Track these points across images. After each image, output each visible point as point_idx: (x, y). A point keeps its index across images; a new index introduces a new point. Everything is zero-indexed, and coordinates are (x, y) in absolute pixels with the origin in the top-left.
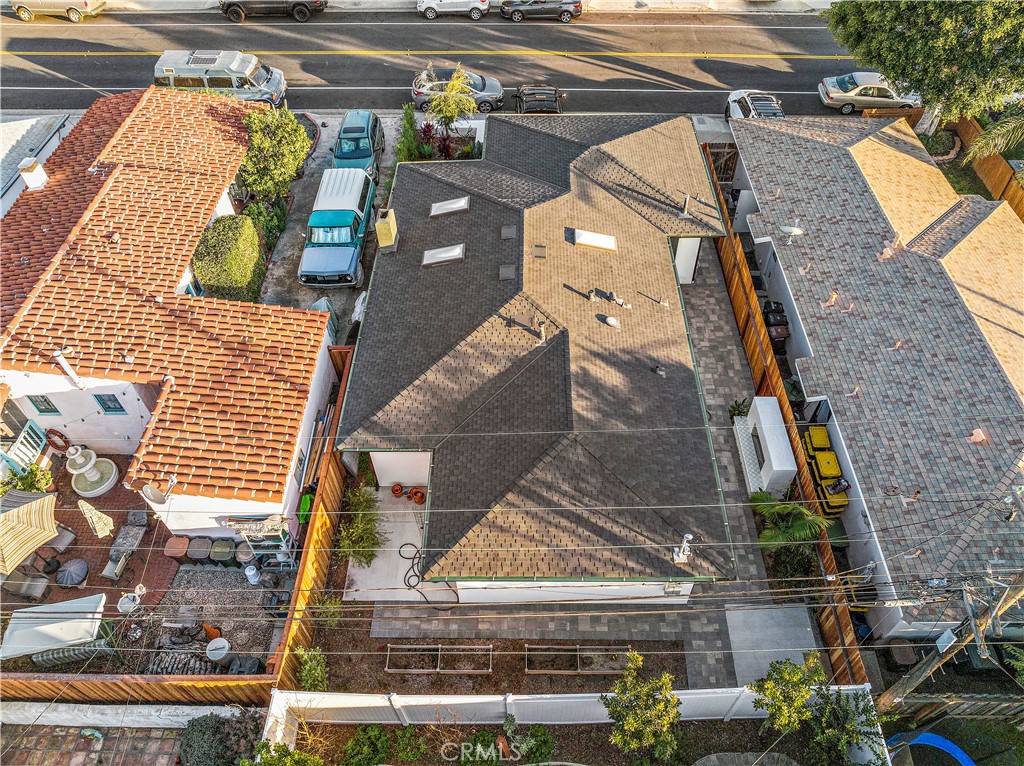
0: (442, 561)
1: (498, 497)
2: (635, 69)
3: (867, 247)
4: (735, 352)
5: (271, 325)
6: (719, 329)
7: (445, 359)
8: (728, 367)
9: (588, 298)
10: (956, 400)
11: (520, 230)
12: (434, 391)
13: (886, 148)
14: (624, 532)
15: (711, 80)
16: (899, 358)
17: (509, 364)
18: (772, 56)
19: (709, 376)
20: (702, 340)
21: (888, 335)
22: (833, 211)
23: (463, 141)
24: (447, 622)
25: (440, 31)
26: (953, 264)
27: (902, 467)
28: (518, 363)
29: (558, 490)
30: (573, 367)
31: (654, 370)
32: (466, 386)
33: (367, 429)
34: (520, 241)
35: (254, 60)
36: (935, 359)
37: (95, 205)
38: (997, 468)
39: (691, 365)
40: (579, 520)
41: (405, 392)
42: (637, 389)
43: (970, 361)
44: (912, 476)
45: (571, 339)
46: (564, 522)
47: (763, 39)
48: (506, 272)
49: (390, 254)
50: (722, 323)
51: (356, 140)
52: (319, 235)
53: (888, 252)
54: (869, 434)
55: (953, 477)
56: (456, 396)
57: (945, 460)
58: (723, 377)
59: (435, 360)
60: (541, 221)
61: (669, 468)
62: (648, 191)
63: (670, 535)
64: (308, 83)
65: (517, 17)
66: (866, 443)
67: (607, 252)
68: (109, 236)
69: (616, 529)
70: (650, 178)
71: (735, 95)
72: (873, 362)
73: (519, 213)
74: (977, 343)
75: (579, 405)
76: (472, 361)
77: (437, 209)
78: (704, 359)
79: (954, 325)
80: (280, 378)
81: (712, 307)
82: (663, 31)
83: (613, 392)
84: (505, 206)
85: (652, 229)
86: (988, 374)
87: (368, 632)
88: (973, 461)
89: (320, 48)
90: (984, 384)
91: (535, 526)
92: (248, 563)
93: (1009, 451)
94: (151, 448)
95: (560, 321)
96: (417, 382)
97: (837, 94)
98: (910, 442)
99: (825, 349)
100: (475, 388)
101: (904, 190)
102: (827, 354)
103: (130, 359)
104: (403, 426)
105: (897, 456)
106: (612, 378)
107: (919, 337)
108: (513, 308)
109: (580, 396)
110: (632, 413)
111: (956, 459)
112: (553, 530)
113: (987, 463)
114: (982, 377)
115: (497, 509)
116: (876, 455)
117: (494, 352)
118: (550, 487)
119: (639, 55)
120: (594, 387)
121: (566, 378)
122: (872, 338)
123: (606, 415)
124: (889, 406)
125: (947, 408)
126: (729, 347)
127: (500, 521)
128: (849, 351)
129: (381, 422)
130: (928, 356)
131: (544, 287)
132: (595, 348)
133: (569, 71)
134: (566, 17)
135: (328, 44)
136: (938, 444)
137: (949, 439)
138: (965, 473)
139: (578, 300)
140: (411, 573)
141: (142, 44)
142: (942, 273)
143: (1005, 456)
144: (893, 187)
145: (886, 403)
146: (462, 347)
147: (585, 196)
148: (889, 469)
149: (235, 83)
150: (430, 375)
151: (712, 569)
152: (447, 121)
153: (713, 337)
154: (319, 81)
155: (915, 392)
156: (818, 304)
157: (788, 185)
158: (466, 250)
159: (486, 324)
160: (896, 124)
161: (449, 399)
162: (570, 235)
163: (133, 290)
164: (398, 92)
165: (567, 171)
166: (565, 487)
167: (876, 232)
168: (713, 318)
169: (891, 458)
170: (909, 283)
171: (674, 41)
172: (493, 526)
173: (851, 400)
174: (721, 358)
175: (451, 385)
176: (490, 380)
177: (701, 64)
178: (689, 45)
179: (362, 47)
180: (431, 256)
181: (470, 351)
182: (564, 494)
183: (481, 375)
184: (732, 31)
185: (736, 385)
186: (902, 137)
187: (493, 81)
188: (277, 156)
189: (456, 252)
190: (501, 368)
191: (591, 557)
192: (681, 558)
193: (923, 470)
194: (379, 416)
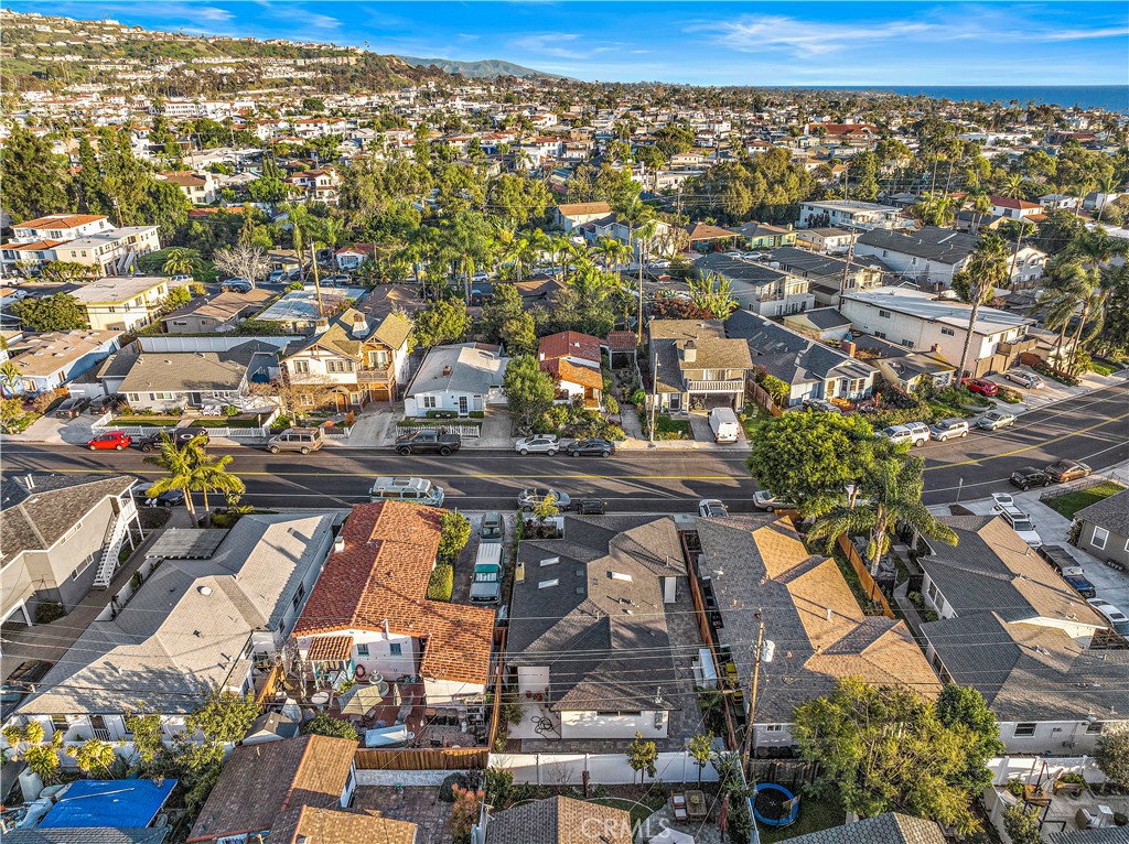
1: (580, 679)
2: (647, 487)
3: (753, 579)
5: (470, 615)
7: (554, 627)
9: (618, 602)
11: (585, 572)
12: (549, 640)
13: (773, 532)
15: (692, 493)
18: (728, 478)
22: (741, 563)
23: (549, 528)
24: (556, 746)
25: (530, 463)
26: (791, 587)
28: (587, 629)
29: (606, 676)
31: (649, 633)
32: (563, 638)
34: (586, 577)
35: (429, 483)
37: (378, 559)
39: (666, 631)
40: (615, 687)
41: (536, 641)
42: (641, 639)
45: (611, 619)
47: (724, 467)
48: (580, 591)
49: (521, 584)
51: (492, 529)
52: (480, 577)
53: (763, 582)
56: (559, 642)
59: (548, 628)
60: (595, 568)
62: (648, 554)
64: (455, 494)
65: (576, 454)
67: (629, 583)
68: (388, 574)
69: (631, 691)
70: (649, 548)
71: (704, 502)
73: (585, 564)
75: (614, 644)
76: (566, 628)
77: (543, 563)
80: (477, 636)
82: (664, 462)
83: (630, 639)
84: (578, 562)
85: (650, 572)
89: (459, 473)
92: (463, 720)
95: (606, 611)
96: (541, 637)
97: (762, 501)
100: (568, 639)
101: (778, 553)
103: (411, 626)
104: (536, 655)
106: (629, 634)
108: (584, 606)
109: (615, 640)
112: (604, 691)
115: (580, 683)
117: (575, 624)
118: (602, 675)
119: (651, 478)
120: (622, 638)
127: (582, 688)
131: (597, 597)
132: (621, 622)
133: (608, 488)
134: (606, 454)
135: (463, 470)
139: (614, 603)
141: (351, 469)
142: (786, 590)
144: (773, 551)
147: (616, 556)
149: (418, 495)
150: (547, 634)
152: (542, 519)
154: (461, 493)
157: (721, 551)
158: (560, 582)
159: (572, 613)
160: (782, 519)
162: (610, 575)
163: (406, 598)
164: (510, 500)
165: (608, 544)
166: (609, 675)
167: (758, 572)
170: (771, 595)
171: (671, 469)
172: (579, 689)
174: (688, 637)
175: (557, 638)
176: (574, 636)
177: (686, 483)
178: (679, 471)
179: (485, 473)
180: (542, 585)
181: (565, 624)
182: (608, 678)
183: (570, 634)
184: (707, 463)
186: (785, 526)
187: (564, 495)
188: (457, 537)
189: (555, 582)
190: (579, 631)
191: (620, 701)
192: (658, 701)
194: (526, 650)
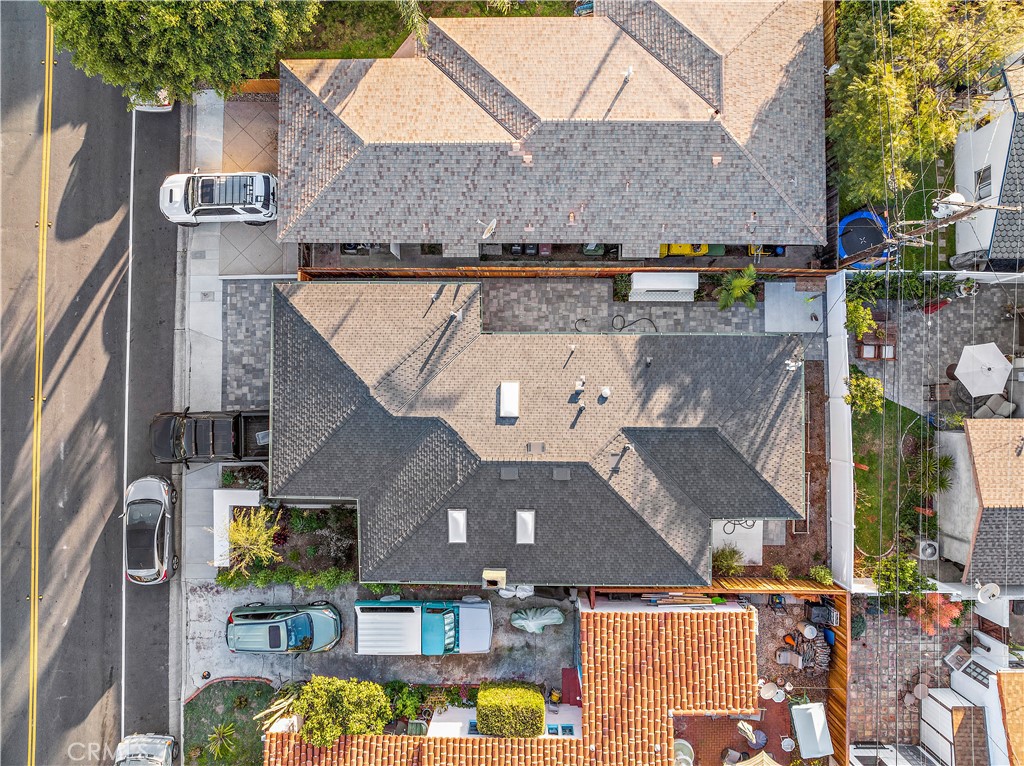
0: (795, 507)
1: (757, 475)
2: (81, 315)
3: (513, 170)
4: (553, 285)
6: (527, 294)
7: (645, 518)
8: (570, 294)
9: (581, 410)
10: (681, 161)
11: (506, 464)
14: (778, 398)
16: (637, 186)
17: (649, 470)
19: (579, 310)
20: (540, 309)
21: (613, 186)
22: (458, 184)
27: (728, 214)
28: (648, 464)
29: (754, 438)
30: (660, 424)
31: (648, 365)
32: (666, 501)
33: (697, 566)
34: (524, 464)
36: (644, 161)
38: (740, 158)
40: (771, 426)
41: (671, 544)
42: (669, 379)
43: (650, 140)
44: (736, 210)
45: (632, 426)
46: (773, 434)
48: (562, 475)
49: (508, 573)
50: (520, 289)
54: (699, 226)
55: (741, 186)
56: (673, 507)
57: (728, 186)
58: (581, 299)
59: (645, 525)
60: (492, 446)
61: (732, 366)
62: (429, 346)
63: (780, 371)
64: (111, 712)
66: (705, 230)
69: (777, 403)
70: (413, 342)
72: (637, 205)
74: (635, 128)
75: (693, 422)
76: (646, 498)
78: (560, 311)
79: (614, 136)
81: (501, 295)
83: (675, 397)
86: (664, 133)
87: (781, 547)
88: (732, 170)
90: (672, 138)
91: (774, 452)
93: (729, 145)
94: (730, 706)
95: (613, 433)
96: (663, 536)
98: (710, 202)
99: (617, 234)
100: (668, 494)
102: (623, 234)
104: (695, 542)
105: (719, 214)
107: (620, 165)
108: (603, 469)
109: (684, 421)
110: (691, 386)
111: (728, 180)
112: (778, 441)
113: (735, 162)
114: (666, 137)
115: (765, 476)
116: (716, 227)
117: (639, 482)
118: (752, 443)
120: (674, 410)
121: (669, 430)
122: (613, 198)
123: (697, 404)
124: (679, 206)
125: (687, 170)
126: (548, 289)
127: (773, 474)
128: (623, 218)
129: (692, 557)
130: (640, 165)
132: (636, 408)
136: (716, 186)
137: (713, 178)
138: (740, 178)
139: (586, 418)
140: (744, 525)
142: (557, 124)
143: (732, 150)
145: (675, 207)
146: (635, 506)
147: (446, 403)
148: (728, 222)
150: (658, 527)
151: (798, 348)
153: (537, 300)
155: (670, 186)
156: (570, 226)
158: (526, 509)
159: (617, 489)
161: (676, 511)
162: (506, 421)
165: (404, 419)
166: (752, 433)
167: (495, 157)
168: (514, 295)
169: (720, 218)
170: (562, 153)
172: (775, 478)
173: (668, 230)
174: (560, 298)
175: (665, 511)
176: (661, 484)
180: (526, 538)
181: (639, 499)
182: (756, 434)
183: (658, 490)
185: (589, 291)
189: (525, 516)
190: (651, 476)
193: (733, 202)
194: (688, 559)
